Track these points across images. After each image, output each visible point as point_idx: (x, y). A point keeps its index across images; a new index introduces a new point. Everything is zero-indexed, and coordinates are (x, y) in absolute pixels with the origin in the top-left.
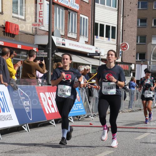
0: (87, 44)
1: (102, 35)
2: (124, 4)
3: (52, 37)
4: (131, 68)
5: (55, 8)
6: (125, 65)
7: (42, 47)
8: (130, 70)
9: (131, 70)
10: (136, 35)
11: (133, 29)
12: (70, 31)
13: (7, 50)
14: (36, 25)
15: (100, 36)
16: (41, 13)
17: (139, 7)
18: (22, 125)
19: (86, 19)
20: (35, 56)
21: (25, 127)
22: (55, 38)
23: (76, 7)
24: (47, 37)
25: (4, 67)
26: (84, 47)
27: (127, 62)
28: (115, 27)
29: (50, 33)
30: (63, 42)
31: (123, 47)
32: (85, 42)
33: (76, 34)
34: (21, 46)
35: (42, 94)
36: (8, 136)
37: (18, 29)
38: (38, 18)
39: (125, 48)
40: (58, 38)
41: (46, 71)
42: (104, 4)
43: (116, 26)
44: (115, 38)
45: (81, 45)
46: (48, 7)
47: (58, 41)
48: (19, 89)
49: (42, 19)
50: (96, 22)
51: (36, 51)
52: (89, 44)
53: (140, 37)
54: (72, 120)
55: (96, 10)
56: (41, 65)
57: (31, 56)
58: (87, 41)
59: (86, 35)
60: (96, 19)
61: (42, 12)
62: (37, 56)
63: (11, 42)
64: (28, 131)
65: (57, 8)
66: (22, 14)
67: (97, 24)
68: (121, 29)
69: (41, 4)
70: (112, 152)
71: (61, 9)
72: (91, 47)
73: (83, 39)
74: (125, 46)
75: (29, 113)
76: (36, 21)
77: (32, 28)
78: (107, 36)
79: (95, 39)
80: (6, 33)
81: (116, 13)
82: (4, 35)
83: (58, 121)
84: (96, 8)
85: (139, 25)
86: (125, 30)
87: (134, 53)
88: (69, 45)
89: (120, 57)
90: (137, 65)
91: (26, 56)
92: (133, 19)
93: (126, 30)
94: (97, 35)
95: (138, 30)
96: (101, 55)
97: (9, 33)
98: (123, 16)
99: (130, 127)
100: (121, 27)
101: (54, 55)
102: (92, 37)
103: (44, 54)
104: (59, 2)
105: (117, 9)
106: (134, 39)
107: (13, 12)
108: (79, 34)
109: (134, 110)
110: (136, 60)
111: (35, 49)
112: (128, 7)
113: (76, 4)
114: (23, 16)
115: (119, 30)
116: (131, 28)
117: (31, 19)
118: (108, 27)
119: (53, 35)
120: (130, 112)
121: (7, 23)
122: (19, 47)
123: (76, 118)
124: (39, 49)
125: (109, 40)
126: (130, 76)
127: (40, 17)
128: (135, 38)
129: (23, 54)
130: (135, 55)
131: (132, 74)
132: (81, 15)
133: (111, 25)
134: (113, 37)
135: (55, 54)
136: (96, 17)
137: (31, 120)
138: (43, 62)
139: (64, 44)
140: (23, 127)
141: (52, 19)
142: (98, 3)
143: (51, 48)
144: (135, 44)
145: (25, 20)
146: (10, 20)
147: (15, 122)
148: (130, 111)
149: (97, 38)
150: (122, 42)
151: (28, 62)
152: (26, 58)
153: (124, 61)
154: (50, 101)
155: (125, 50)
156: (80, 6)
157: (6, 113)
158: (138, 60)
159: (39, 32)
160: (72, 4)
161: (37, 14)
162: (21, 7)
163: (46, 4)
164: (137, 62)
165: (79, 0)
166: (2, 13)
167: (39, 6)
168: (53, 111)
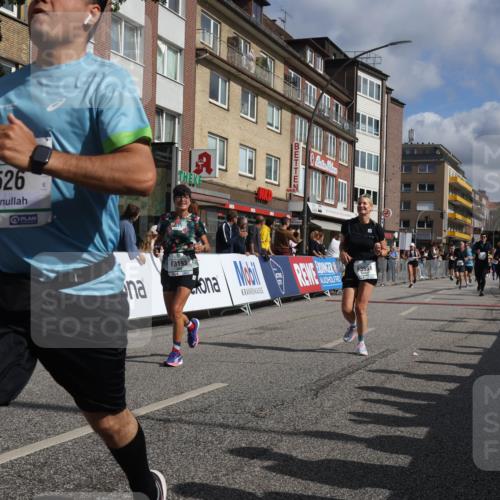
0: (346, 210)
2: (387, 168)
3: (308, 203)
4: (394, 236)
5: (311, 172)
6: (388, 234)
7: (296, 214)
8: (393, 238)
9: (395, 239)
10: (399, 201)
12: (327, 196)
13: (262, 218)
14: (291, 191)
16: (296, 178)
18: (274, 299)
19: (345, 184)
21: (277, 301)
22: (310, 204)
23: (334, 171)
24: (302, 203)
27: (390, 230)
28: (376, 193)
29: (306, 199)
30: (320, 208)
31: (385, 213)
32: (344, 208)
33: (334, 200)
35: (296, 266)
36: (259, 311)
37: (271, 195)
38: (293, 183)
39: (387, 215)
40: (313, 204)
41: (300, 241)
42: (365, 168)
43: (377, 190)
45: (340, 212)
46: (304, 171)
47: (314, 207)
48: (271, 259)
49: (297, 185)
50: (356, 186)
51: (290, 218)
52: (348, 211)
53: (404, 203)
54: (329, 294)
55: (355, 174)
56: (296, 234)
58: (346, 207)
59: (345, 200)
60: (355, 184)
61: (297, 176)
63: (263, 209)
64: (280, 306)
65: (314, 172)
66: (275, 179)
67: (357, 189)
68: (383, 194)
69: (296, 168)
71: (318, 174)
72: (349, 213)
73: (341, 205)
74: (388, 212)
75: (282, 286)
76: (290, 186)
77: (286, 194)
80: (259, 199)
81: (378, 177)
82: (256, 202)
84: (356, 172)
85: (403, 189)
86: (387, 196)
87: (398, 220)
88: (326, 211)
90: (400, 233)
92: (396, 183)
95: (401, 195)
97: (261, 199)
98: (385, 180)
99: (394, 301)
100: (383, 192)
102: (351, 203)
103: (298, 222)
104: (316, 166)
105: (378, 172)
106: (397, 205)
107: (267, 177)
108: (337, 200)
110: (400, 228)
111: (289, 216)
112: (390, 170)
113: (334, 168)
114: (277, 181)
115: (381, 195)
116: (394, 193)
117: (285, 185)
118: (369, 192)
119: (308, 201)
121: (259, 189)
122: (272, 214)
124: (293, 216)
128: (399, 204)
130: (399, 222)
132: (339, 180)
133: (372, 190)
134: (375, 203)
135: (310, 222)
136: (355, 182)
137: (284, 293)
138: (299, 231)
139: (320, 211)
140: (275, 301)
141: (307, 185)
142: (358, 166)
143: (306, 215)
144: (398, 210)
146: (264, 186)
147: (266, 296)
150: (384, 208)
153: (387, 229)
156: (338, 170)
157: (256, 286)
158: (402, 227)
159: (293, 198)
160: (330, 168)
161: (292, 179)
162: (275, 172)
163: (302, 168)
164: (401, 230)
165: (337, 164)
166: (254, 179)
167: (294, 170)
168: (307, 284)
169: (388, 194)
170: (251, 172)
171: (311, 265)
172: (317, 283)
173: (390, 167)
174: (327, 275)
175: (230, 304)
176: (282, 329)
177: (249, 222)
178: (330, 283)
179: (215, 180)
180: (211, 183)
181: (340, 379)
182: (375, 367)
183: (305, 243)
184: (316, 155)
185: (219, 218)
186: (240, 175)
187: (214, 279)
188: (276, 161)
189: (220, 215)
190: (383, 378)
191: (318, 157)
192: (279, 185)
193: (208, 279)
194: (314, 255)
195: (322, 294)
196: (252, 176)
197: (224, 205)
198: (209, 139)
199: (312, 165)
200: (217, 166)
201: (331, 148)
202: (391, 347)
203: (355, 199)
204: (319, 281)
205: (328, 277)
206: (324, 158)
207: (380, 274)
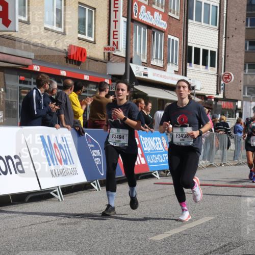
0: (177, 74)
1: (197, 62)
2: (228, 21)
3: (131, 64)
4: (237, 106)
5: (134, 26)
6: (229, 103)
7: (116, 79)
8: (235, 108)
9: (237, 109)
10: (243, 62)
11: (238, 55)
12: (154, 57)
14: (109, 49)
15: (195, 63)
16: (115, 33)
17: (247, 25)
18: (91, 182)
19: (177, 42)
20: (107, 90)
21: (94, 184)
22: (134, 67)
23: (163, 25)
24: (124, 65)
25: (66, 104)
26: (172, 79)
27: (232, 98)
28: (215, 52)
29: (128, 60)
30: (145, 71)
31: (226, 78)
32: (175, 71)
33: (162, 61)
34: (88, 77)
36: (72, 196)
37: (85, 54)
38: (112, 40)
39: (228, 80)
40: (137, 66)
42: (201, 21)
43: (216, 50)
44: (214, 67)
45: (170, 76)
46: (125, 25)
47: (138, 70)
48: (86, 133)
49: (117, 42)
50: (189, 44)
51: (108, 83)
52: (180, 74)
53: (249, 65)
54: (158, 176)
55: (189, 29)
57: (101, 90)
58: (177, 70)
59: (176, 62)
60: (189, 41)
61: (117, 31)
62: (111, 90)
63: (76, 72)
64: (99, 189)
65: (138, 27)
66: (90, 35)
67: (190, 48)
68: (223, 54)
69: (116, 21)
70: (212, 218)
71: (142, 28)
72: (183, 77)
73: (171, 68)
74: (229, 77)
75: (100, 166)
76: (109, 44)
77: (104, 53)
78: (205, 64)
79: (188, 67)
80: (70, 59)
81: (217, 33)
82: (67, 62)
83: (138, 177)
84: (189, 26)
85: (248, 48)
86: (228, 56)
87: (241, 86)
88: (153, 75)
89: (222, 91)
90: (244, 102)
91: (95, 90)
92: (239, 41)
93: (230, 55)
94: (190, 62)
95: (246, 56)
96: (196, 88)
97: (73, 60)
98: (226, 37)
99: (236, 185)
100: (223, 52)
101: (132, 89)
102: (184, 65)
104: (140, 19)
105: (217, 27)
106: (240, 68)
107: (79, 32)
108: (166, 61)
109: (241, 163)
110: (244, 96)
111: (107, 81)
112: (232, 25)
113: (162, 21)
114: (92, 37)
115: (220, 55)
116: (237, 52)
117: (102, 42)
118: (205, 52)
119: (131, 62)
120: (235, 165)
121: (71, 46)
122: (86, 78)
123: (162, 173)
124: (112, 81)
125: (206, 68)
126: (236, 116)
127: (114, 38)
128: (242, 67)
129: (91, 88)
130: (242, 89)
131: (237, 115)
132: (169, 36)
133: (210, 49)
134: (213, 65)
135: (134, 88)
136: (189, 39)
137: (103, 174)
139: (146, 75)
140: (92, 184)
141: (130, 41)
142: (192, 19)
143: (128, 80)
144: (242, 74)
146: (77, 43)
147: (81, 178)
148: (235, 163)
149: (190, 66)
150: (224, 71)
151: (98, 98)
152: (96, 92)
153: (228, 97)
155: (228, 82)
156: (167, 23)
158: (246, 95)
159: (112, 58)
160: (157, 21)
161: (111, 35)
162: (90, 26)
163: (122, 21)
164: (245, 99)
165: (166, 17)
166: (64, 34)
167: (113, 24)
169: (230, 54)
170: (59, 25)
172: (143, 162)
173: (231, 20)
175: (37, 188)
177: (59, 87)
178: (159, 163)
179: (14, 34)
180: (9, 38)
184: (140, 4)
185: (21, 82)
186: (46, 29)
188: (90, 12)
189: (22, 78)
191: (143, 8)
192: (94, 43)
193: (8, 158)
195: (149, 176)
196: (61, 30)
197: (27, 66)
199: (136, 17)
202: (234, 240)
203: (189, 60)
204: (146, 160)
205: (156, 154)
206: (150, 9)
207: (220, 151)
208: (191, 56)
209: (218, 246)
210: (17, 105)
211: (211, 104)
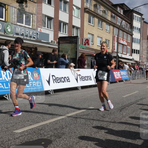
1: (135, 53)
7: (114, 57)
8: (144, 64)
10: (146, 53)
11: (145, 51)
12: (124, 52)
22: (119, 54)
23: (126, 44)
24: (116, 54)
29: (117, 52)
30: (122, 55)
35: (114, 73)
38: (113, 48)
45: (128, 56)
47: (120, 55)
49: (115, 48)
50: (133, 48)
58: (130, 55)
61: (115, 46)
65: (120, 44)
67: (133, 49)
70: (138, 92)
72: (131, 57)
73: (128, 54)
74: (143, 56)
75: (110, 79)
76: (113, 49)
77: (111, 51)
78: (137, 53)
81: (140, 46)
84: (133, 44)
87: (146, 59)
88: (124, 56)
94: (133, 53)
95: (147, 51)
96: (134, 59)
98: (142, 47)
103: (115, 59)
105: (140, 44)
108: (127, 53)
115: (140, 51)
117: (111, 48)
118: (137, 50)
132: (128, 47)
133: (138, 50)
134: (138, 53)
135: (119, 59)
141: (118, 48)
142: (133, 42)
143: (117, 57)
144: (146, 56)
145: (109, 48)
150: (141, 55)
153: (142, 61)
154: (117, 75)
155: (142, 58)
159: (114, 52)
161: (113, 46)
163: (116, 43)
164: (147, 62)
165: (127, 42)
167: (114, 44)
168: (118, 78)
169: (143, 51)
171: (119, 72)
172: (121, 78)
173: (143, 42)
174: (124, 75)
176: (110, 91)
178: (125, 78)
179: (90, 47)
180: (89, 48)
181: (128, 106)
182: (139, 103)
183: (117, 66)
184: (120, 39)
185: (91, 58)
186: (98, 46)
187: (90, 76)
188: (108, 41)
189: (92, 57)
190: (141, 106)
191: (121, 40)
193: (88, 76)
194: (120, 69)
195: (122, 81)
198: (89, 35)
199: (119, 42)
200: (91, 43)
201: (125, 37)
202: (144, 97)
203: (132, 52)
204: (121, 77)
205: (124, 76)
206: (123, 40)
207: (140, 75)
208: (133, 51)
209: (139, 99)
210: (90, 64)
211: (138, 63)
